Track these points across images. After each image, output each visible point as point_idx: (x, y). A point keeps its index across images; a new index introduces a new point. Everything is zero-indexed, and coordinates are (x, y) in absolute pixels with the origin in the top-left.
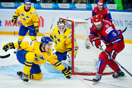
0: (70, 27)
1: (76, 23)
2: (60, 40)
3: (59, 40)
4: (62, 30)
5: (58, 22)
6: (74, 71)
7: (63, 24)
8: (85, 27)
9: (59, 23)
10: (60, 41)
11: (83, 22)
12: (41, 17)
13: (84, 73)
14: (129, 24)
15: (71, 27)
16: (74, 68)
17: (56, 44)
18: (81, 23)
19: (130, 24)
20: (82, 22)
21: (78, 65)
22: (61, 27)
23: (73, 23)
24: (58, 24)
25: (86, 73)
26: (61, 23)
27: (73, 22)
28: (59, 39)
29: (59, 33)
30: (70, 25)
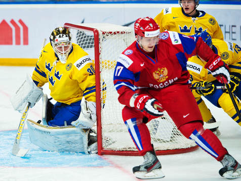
0: (89, 43)
1: (103, 33)
2: (59, 76)
3: (57, 75)
4: (64, 52)
5: (53, 34)
6: (104, 145)
7: (65, 38)
8: (127, 42)
9: (57, 37)
10: (59, 78)
11: (120, 31)
12: (21, 21)
13: (126, 151)
14: (227, 32)
15: (92, 43)
16: (102, 139)
17: (53, 84)
18: (115, 33)
19: (229, 32)
20: (118, 32)
21: (112, 133)
22: (60, 46)
23: (96, 33)
24: (54, 38)
25: (130, 151)
26: (61, 35)
27: (97, 31)
28: (58, 73)
29: (58, 59)
30: (90, 39)
